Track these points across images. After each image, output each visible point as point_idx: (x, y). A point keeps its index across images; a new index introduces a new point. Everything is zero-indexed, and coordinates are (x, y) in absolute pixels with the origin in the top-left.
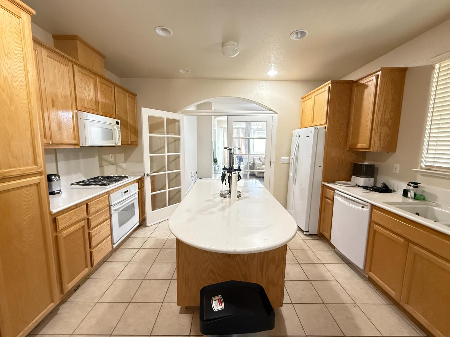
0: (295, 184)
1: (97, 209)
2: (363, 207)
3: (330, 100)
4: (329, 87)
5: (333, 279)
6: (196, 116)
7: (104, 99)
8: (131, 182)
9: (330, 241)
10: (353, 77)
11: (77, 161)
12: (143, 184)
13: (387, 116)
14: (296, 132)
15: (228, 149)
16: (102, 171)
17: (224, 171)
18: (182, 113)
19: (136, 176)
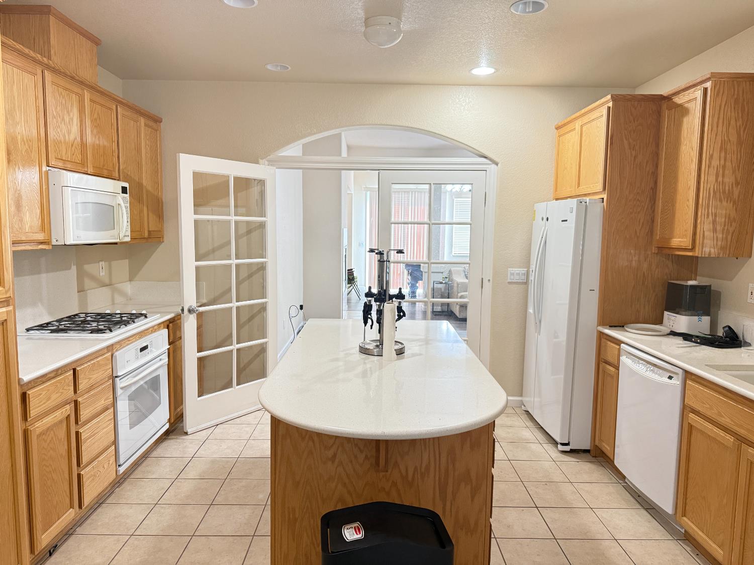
0: (539, 333)
1: (92, 381)
2: (670, 378)
3: (611, 138)
4: (609, 108)
5: (607, 536)
6: (302, 170)
7: (97, 137)
8: (153, 327)
9: (613, 462)
10: (662, 88)
11: (36, 276)
12: (178, 332)
13: (729, 180)
14: (541, 208)
15: (377, 253)
16: (83, 302)
17: (370, 299)
18: (272, 163)
19: (164, 313)
